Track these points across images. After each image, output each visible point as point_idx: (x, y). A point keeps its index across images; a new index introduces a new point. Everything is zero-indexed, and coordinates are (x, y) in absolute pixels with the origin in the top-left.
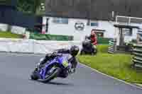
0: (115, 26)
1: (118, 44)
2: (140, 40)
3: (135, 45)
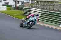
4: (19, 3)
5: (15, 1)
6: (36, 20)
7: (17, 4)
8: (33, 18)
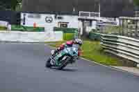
0: (79, 19)
1: (81, 33)
6: (74, 53)
8: (69, 49)
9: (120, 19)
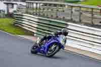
0: (5, 3)
2: (18, 11)
3: (15, 13)
4: (13, 7)
5: (7, 4)
7: (10, 9)
9: (37, 3)
